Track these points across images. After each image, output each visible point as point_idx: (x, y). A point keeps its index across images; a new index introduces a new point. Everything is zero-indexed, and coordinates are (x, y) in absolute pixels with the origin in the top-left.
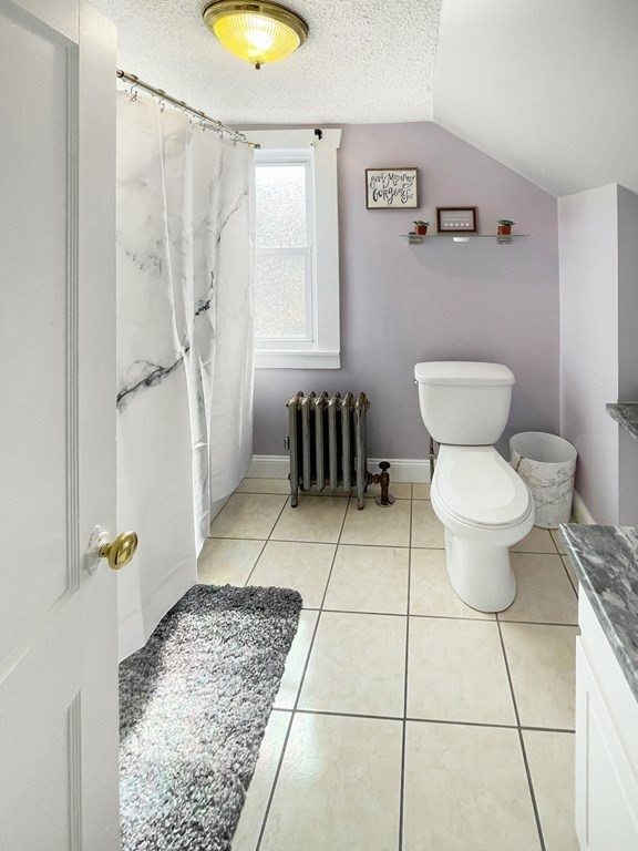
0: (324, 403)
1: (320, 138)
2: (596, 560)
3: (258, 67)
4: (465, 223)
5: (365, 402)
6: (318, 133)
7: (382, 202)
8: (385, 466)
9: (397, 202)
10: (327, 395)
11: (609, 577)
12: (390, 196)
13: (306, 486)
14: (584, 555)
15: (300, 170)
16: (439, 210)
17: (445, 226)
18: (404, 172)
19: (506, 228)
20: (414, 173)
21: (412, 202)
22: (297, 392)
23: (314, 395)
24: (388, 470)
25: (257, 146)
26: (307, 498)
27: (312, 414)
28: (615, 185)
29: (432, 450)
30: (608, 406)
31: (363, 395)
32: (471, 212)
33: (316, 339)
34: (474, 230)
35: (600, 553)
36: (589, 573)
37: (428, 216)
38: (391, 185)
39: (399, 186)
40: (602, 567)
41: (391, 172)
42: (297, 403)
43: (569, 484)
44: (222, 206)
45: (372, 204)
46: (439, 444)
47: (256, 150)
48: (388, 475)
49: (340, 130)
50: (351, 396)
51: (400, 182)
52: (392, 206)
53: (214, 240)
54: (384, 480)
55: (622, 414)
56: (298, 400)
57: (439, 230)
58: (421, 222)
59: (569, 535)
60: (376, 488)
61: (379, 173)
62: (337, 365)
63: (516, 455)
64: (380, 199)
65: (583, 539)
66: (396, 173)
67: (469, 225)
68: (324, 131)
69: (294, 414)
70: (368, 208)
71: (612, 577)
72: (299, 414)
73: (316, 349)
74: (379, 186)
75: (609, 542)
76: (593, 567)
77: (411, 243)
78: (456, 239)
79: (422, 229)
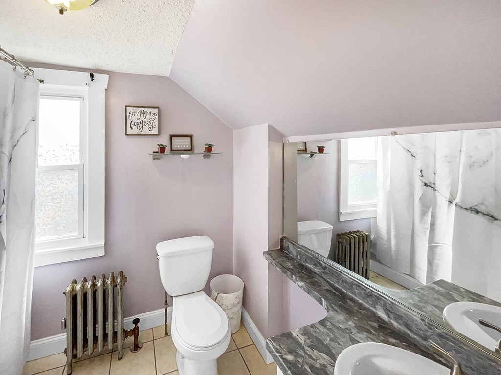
0: (94, 285)
1: (93, 80)
2: (290, 358)
3: (61, 12)
4: (186, 145)
5: (124, 279)
6: (92, 75)
7: (136, 130)
8: (136, 321)
9: (146, 130)
10: (95, 278)
11: (299, 367)
12: (141, 126)
13: (79, 355)
14: (284, 357)
15: (76, 103)
16: (171, 137)
17: (175, 147)
18: (151, 110)
19: (209, 148)
20: (156, 111)
21: (155, 131)
22: (72, 281)
23: (85, 280)
24: (139, 325)
25: (41, 81)
26: (79, 364)
27: (85, 296)
28: (267, 124)
29: (167, 301)
30: (264, 253)
31: (122, 272)
32: (190, 138)
33: (86, 235)
34: (191, 150)
35: (290, 352)
36: (290, 369)
37: (164, 140)
38: (142, 118)
39: (147, 120)
40: (294, 362)
41: (143, 109)
42: (73, 290)
43: (241, 303)
44: (14, 130)
45: (129, 131)
46: (172, 297)
47: (41, 85)
48: (138, 327)
49: (107, 76)
50: (113, 275)
51: (148, 117)
52: (142, 133)
53: (6, 160)
54: (135, 332)
55: (272, 257)
56: (73, 287)
57: (172, 150)
58: (162, 145)
59: (272, 345)
60: (131, 339)
61: (134, 109)
62: (102, 253)
63: (215, 293)
64: (135, 128)
65: (280, 346)
66: (146, 110)
67: (188, 147)
68: (96, 75)
69: (70, 300)
70: (126, 134)
71: (300, 366)
72: (74, 298)
73: (86, 243)
74: (134, 118)
75: (292, 343)
76: (290, 363)
77: (154, 159)
78: (182, 156)
79: (163, 149)
